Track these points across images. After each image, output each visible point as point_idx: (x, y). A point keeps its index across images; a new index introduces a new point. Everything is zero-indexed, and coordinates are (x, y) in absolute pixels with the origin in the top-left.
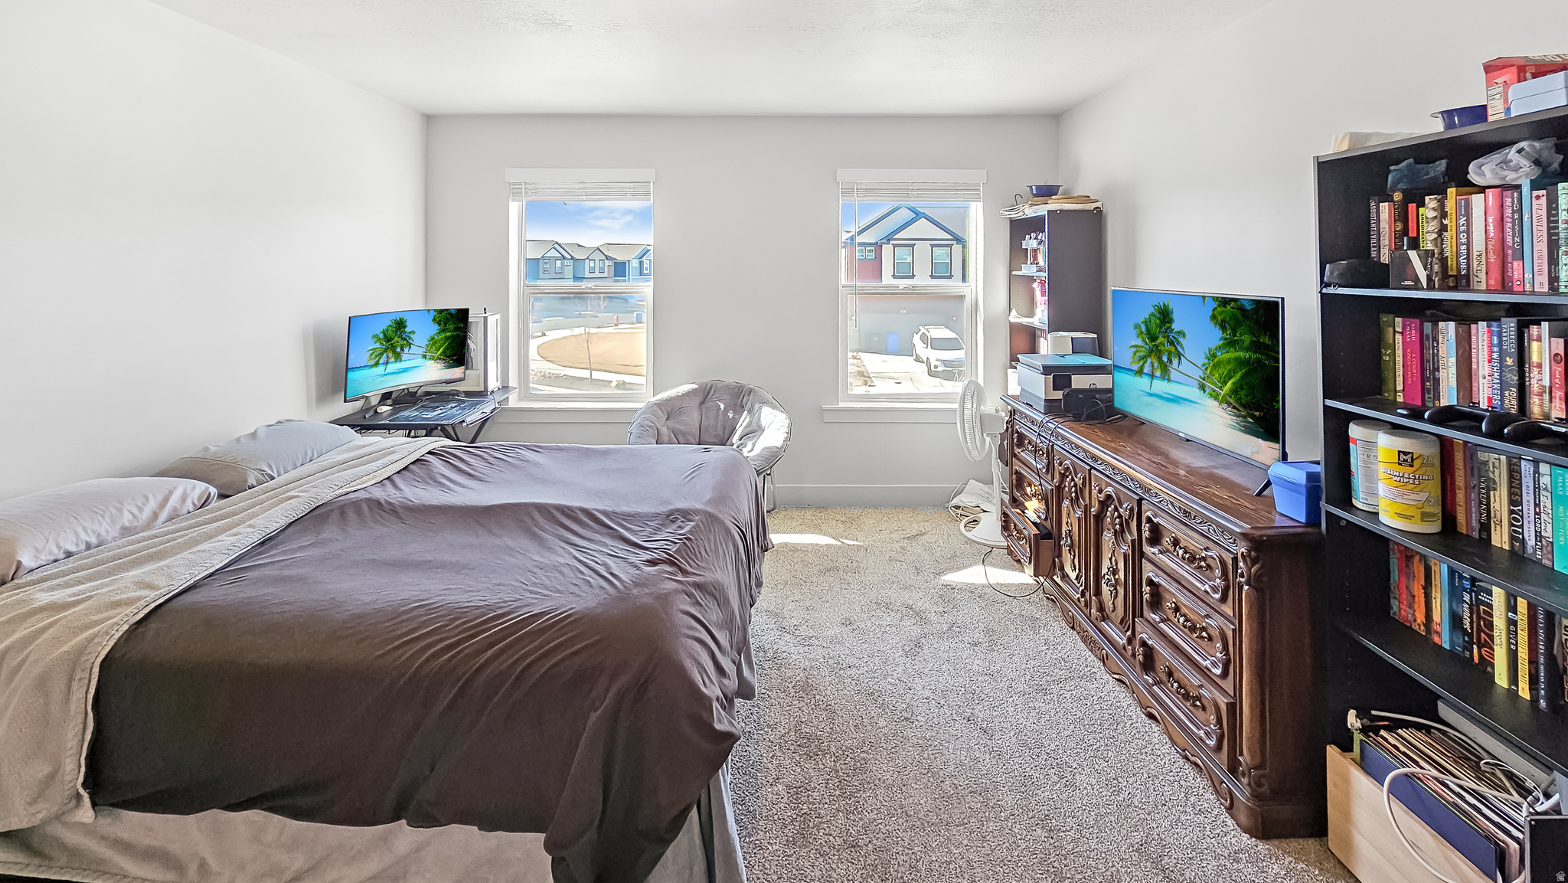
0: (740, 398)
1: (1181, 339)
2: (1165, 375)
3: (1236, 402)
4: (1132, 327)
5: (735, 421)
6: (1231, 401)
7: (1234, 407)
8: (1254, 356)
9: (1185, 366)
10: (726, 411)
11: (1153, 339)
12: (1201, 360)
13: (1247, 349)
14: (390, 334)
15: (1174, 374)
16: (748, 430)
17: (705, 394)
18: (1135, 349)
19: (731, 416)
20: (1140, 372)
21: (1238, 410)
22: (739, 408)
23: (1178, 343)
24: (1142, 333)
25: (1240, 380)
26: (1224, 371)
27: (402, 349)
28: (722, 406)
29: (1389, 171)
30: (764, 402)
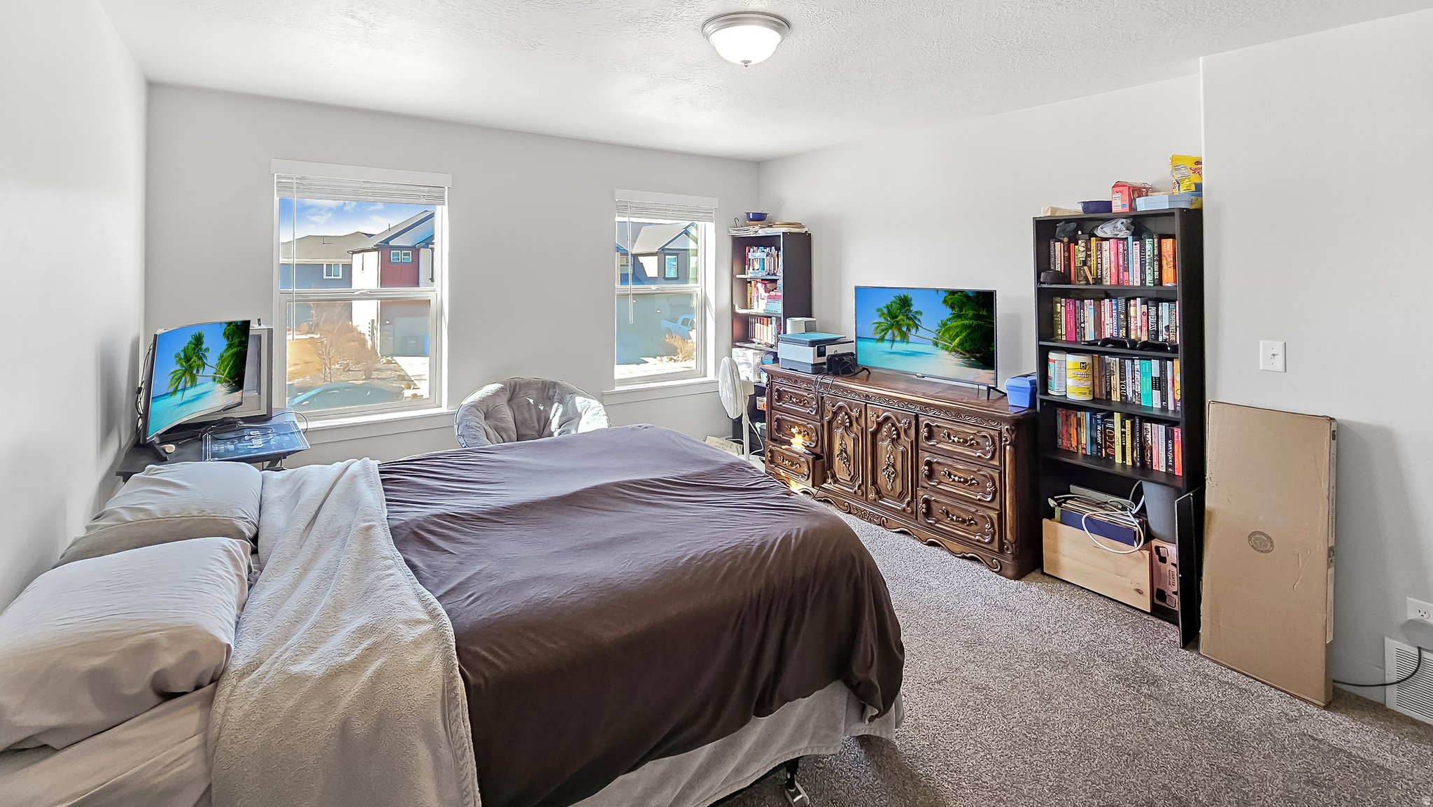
0: (549, 392)
1: (918, 317)
2: (904, 338)
3: (962, 350)
4: (875, 311)
5: (547, 413)
6: (959, 350)
7: (961, 353)
8: (975, 322)
9: (921, 332)
10: (536, 405)
11: (894, 317)
12: (935, 327)
13: (971, 319)
14: (190, 353)
15: (911, 338)
16: (564, 419)
17: (513, 391)
18: (877, 325)
19: (542, 408)
20: (882, 339)
21: (964, 354)
22: (549, 401)
23: (916, 318)
24: (883, 314)
25: (965, 337)
26: (953, 333)
27: (198, 371)
28: (531, 401)
29: (1057, 227)
30: (573, 393)
